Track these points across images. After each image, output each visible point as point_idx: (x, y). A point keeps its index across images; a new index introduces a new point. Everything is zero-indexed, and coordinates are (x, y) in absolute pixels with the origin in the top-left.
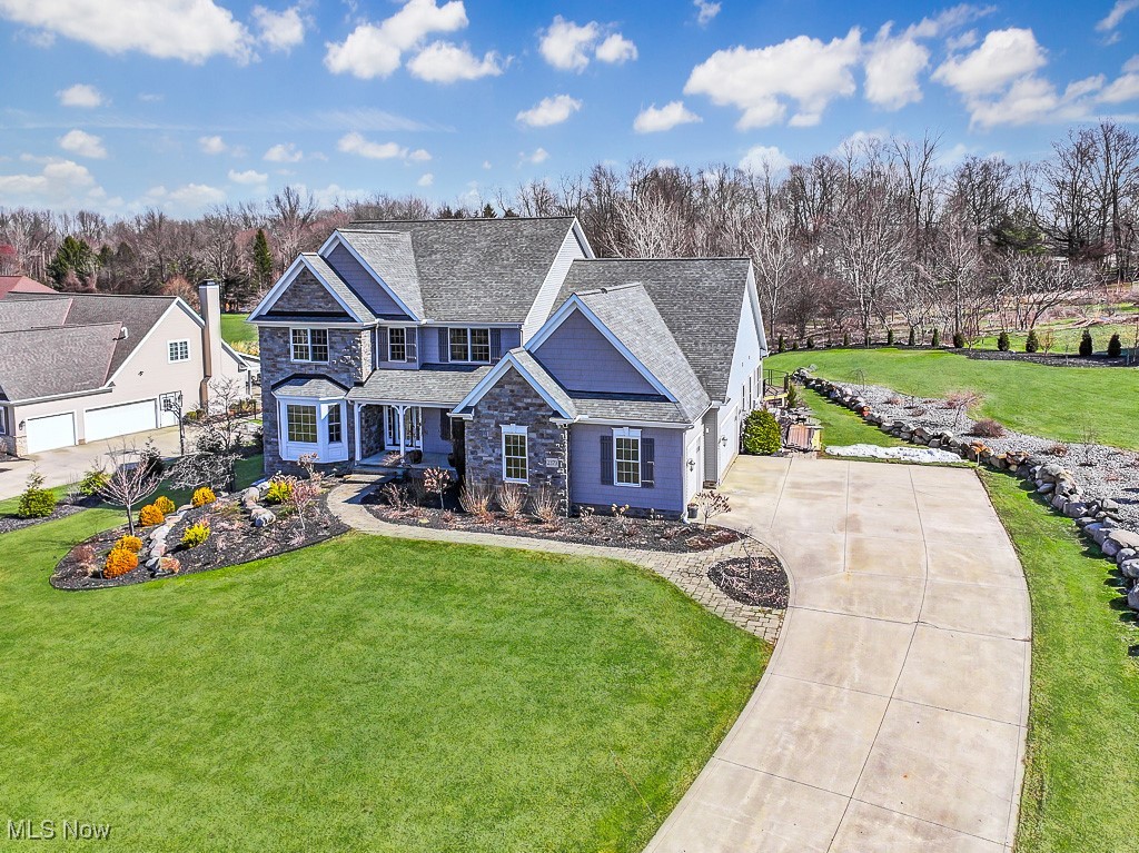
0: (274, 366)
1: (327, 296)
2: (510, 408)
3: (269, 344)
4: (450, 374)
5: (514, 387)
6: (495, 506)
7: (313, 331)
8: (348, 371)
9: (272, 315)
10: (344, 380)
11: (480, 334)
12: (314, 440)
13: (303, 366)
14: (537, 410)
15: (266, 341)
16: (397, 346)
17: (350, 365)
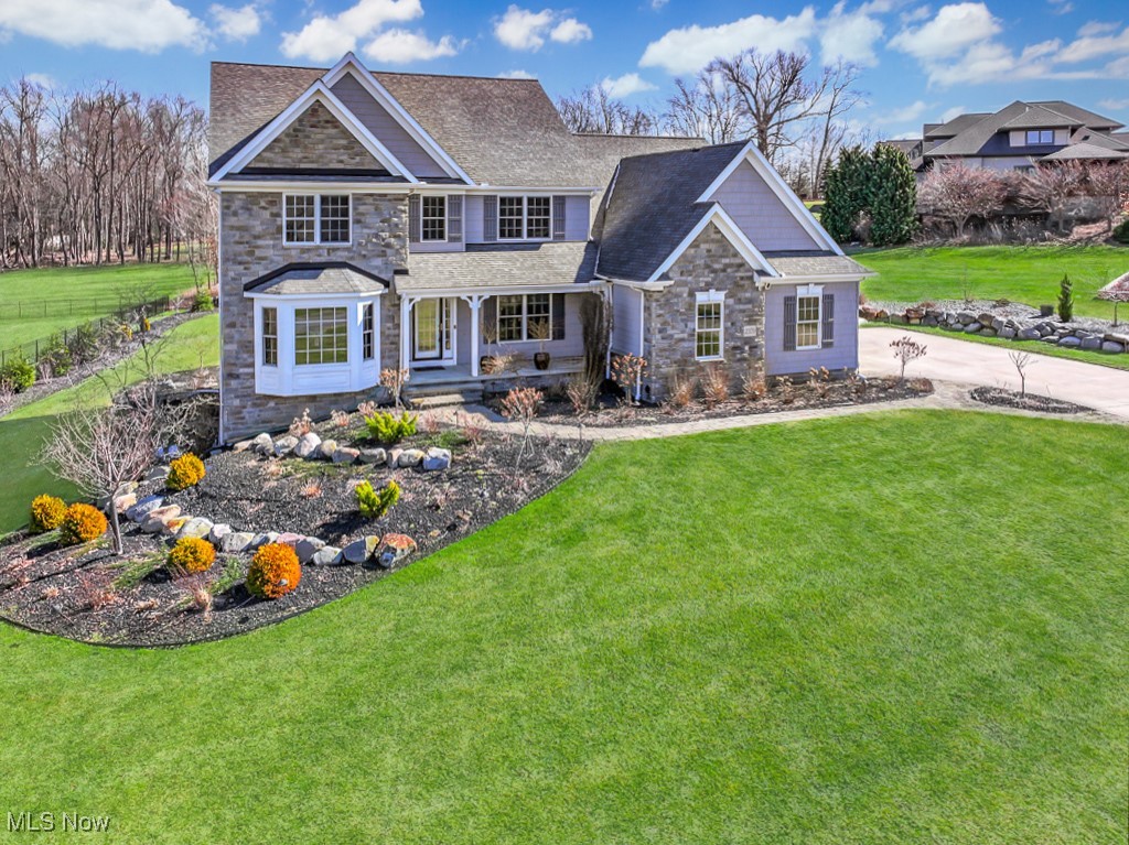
0: (251, 253)
1: (353, 144)
2: (706, 272)
3: (243, 219)
4: (514, 253)
5: (713, 247)
6: (698, 394)
7: (324, 200)
8: (384, 254)
9: (249, 172)
10: (376, 267)
11: (539, 205)
12: (343, 358)
13: (304, 250)
14: (737, 271)
15: (235, 214)
16: (433, 221)
17: (388, 246)
